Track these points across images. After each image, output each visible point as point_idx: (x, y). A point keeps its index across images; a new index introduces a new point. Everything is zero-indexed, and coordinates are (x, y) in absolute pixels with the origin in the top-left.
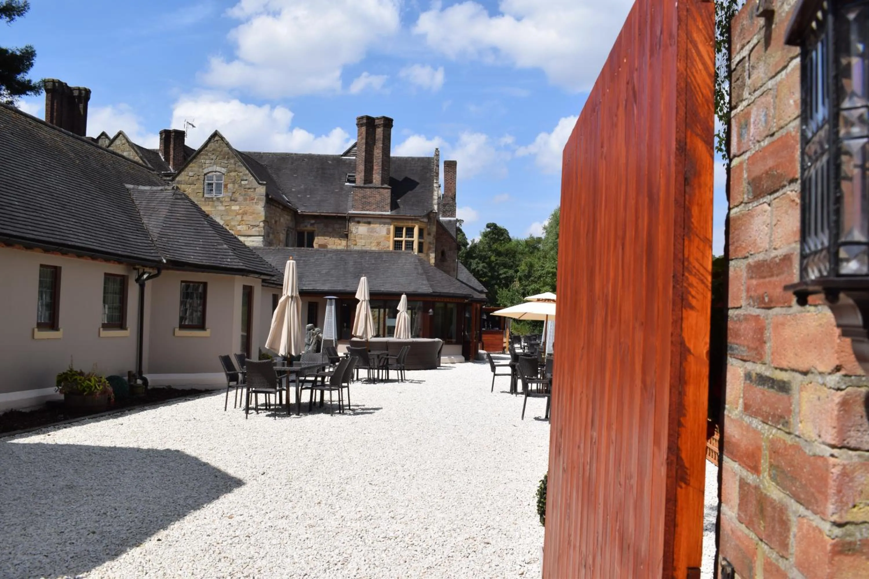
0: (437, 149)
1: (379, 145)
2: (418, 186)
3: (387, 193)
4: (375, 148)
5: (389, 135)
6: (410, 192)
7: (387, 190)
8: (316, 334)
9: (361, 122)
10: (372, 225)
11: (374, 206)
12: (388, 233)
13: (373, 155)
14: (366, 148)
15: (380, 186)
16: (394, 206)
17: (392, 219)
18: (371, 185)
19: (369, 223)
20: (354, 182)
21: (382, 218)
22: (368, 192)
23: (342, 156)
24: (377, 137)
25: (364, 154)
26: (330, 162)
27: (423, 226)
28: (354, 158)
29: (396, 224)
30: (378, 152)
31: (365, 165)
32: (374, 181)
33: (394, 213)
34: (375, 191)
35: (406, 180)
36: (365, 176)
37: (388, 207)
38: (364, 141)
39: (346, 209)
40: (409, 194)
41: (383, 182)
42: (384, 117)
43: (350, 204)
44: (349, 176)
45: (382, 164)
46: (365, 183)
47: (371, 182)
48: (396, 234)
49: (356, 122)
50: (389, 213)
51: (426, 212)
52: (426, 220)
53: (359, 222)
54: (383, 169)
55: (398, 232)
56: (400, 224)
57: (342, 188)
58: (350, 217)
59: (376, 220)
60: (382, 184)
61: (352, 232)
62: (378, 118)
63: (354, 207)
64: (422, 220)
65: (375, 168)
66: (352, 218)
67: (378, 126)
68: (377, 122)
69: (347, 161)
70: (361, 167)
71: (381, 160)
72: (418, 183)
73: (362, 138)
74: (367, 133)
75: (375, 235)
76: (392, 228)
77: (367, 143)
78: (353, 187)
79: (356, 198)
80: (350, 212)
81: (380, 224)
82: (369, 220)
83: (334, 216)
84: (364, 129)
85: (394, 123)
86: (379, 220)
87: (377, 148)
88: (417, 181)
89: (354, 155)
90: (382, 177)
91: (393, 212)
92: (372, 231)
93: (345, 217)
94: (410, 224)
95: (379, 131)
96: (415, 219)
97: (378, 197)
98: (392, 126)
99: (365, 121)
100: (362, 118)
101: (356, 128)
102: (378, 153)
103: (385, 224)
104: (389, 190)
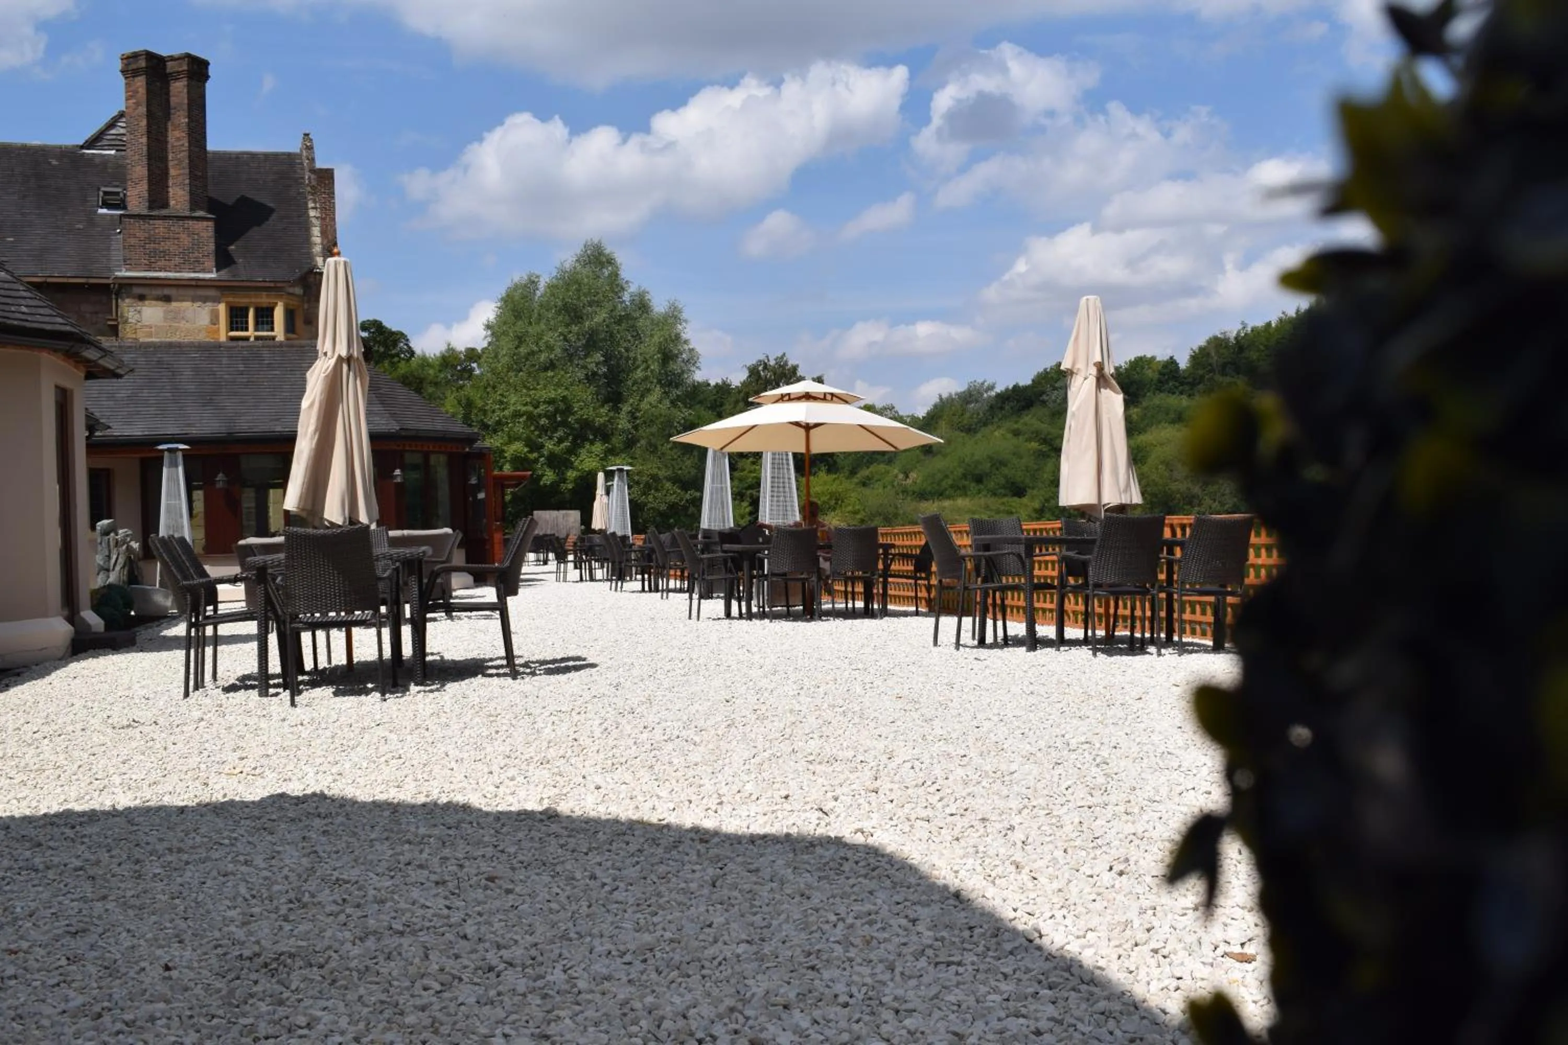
0: (307, 135)
1: (180, 119)
2: (274, 216)
3: (205, 230)
4: (170, 128)
5: (203, 97)
6: (256, 228)
7: (205, 223)
8: (124, 542)
9: (134, 66)
10: (174, 304)
11: (177, 260)
12: (215, 320)
13: (167, 142)
14: (149, 125)
15: (187, 213)
16: (223, 260)
17: (221, 289)
18: (164, 212)
19: (167, 299)
20: (122, 205)
21: (197, 286)
22: (160, 227)
23: (82, 147)
24: (174, 100)
25: (144, 140)
26: (54, 162)
27: (294, 303)
28: (113, 152)
29: (231, 299)
30: (177, 137)
31: (149, 165)
32: (172, 203)
33: (224, 274)
34: (177, 227)
35: (244, 201)
36: (150, 191)
37: (210, 262)
38: (143, 110)
39: (109, 270)
40: (255, 233)
41: (194, 205)
42: (188, 56)
43: (117, 255)
44: (106, 193)
45: (191, 161)
46: (150, 208)
47: (165, 205)
48: (231, 323)
49: (119, 65)
50: (213, 275)
51: (298, 273)
52: (298, 291)
53: (142, 298)
54: (193, 176)
55: (237, 318)
56: (241, 301)
57: (92, 219)
58: (121, 286)
59: (182, 292)
60: (192, 210)
61: (126, 322)
62: (172, 58)
63: (127, 263)
64: (291, 290)
65: (172, 172)
66: (126, 288)
67: (176, 76)
68: (171, 67)
69: (97, 161)
70: (139, 171)
71: (186, 154)
72: (272, 211)
73: (138, 104)
74: (149, 92)
75: (182, 324)
76: (222, 308)
77: (150, 115)
78: (121, 216)
79: (133, 241)
80: (118, 274)
81: (194, 300)
82: (167, 291)
83: (83, 285)
84: (140, 82)
85: (211, 71)
86: (191, 292)
87: (176, 127)
88: (271, 205)
89: (110, 147)
90: (191, 193)
91: (223, 272)
92: (177, 316)
93: (108, 285)
94: (264, 300)
95: (179, 89)
96: (275, 289)
97: (186, 240)
98: (207, 77)
99: (142, 63)
100: (135, 56)
101: (121, 80)
102: (178, 139)
103: (205, 300)
104: (211, 224)
